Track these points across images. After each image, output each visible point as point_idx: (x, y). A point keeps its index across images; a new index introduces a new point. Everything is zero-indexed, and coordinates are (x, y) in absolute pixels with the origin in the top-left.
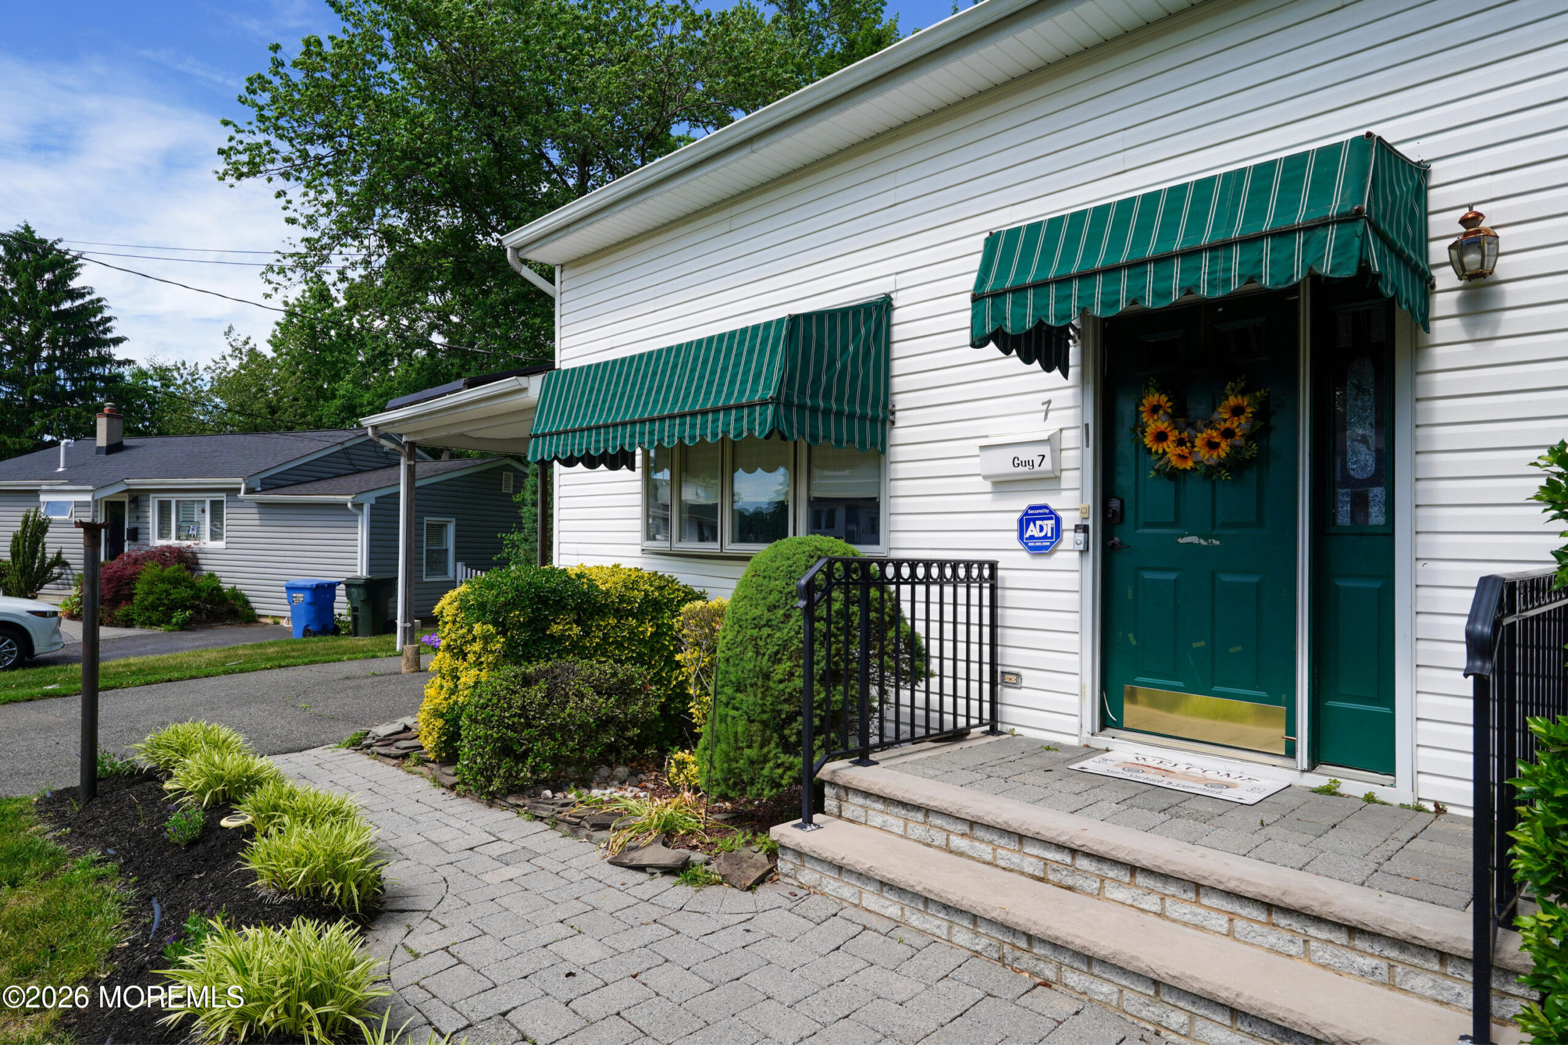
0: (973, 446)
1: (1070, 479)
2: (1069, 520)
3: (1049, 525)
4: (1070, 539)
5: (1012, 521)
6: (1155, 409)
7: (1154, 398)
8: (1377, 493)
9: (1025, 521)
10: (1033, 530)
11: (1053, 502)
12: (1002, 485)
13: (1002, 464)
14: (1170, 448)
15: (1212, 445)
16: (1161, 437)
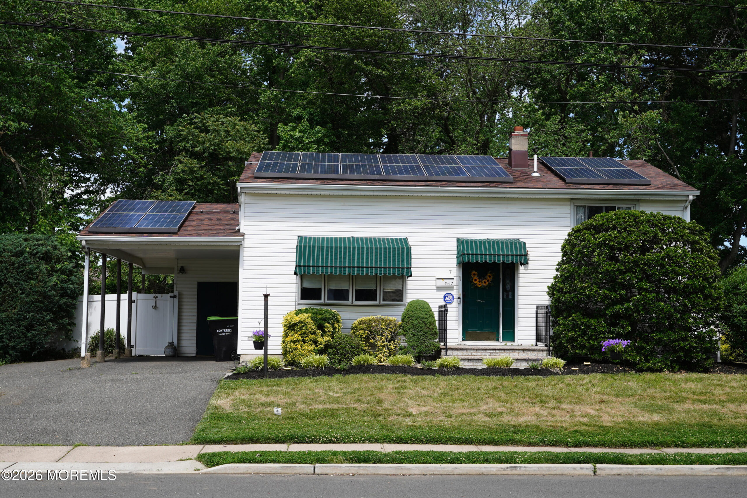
0: (434, 279)
1: (455, 288)
2: (456, 297)
3: (451, 297)
4: (455, 300)
5: (442, 296)
6: (474, 274)
7: (474, 272)
8: (510, 293)
9: (445, 296)
10: (447, 298)
11: (452, 292)
12: (439, 288)
13: (441, 283)
14: (477, 282)
15: (485, 282)
16: (476, 280)
